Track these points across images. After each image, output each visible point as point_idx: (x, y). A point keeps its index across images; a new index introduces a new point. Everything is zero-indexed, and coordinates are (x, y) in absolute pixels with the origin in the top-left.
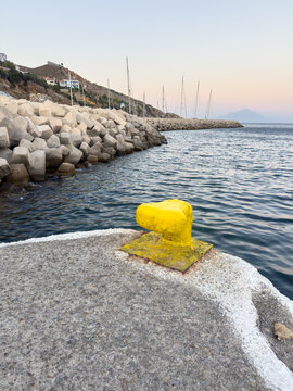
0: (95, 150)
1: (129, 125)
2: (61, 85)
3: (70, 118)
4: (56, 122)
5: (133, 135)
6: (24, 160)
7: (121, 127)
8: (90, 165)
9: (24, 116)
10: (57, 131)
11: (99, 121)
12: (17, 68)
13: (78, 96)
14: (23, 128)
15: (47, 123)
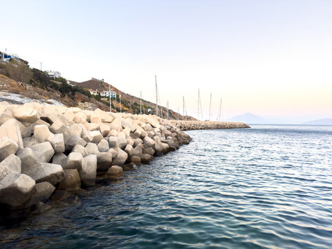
0: (137, 151)
1: (163, 128)
2: (101, 95)
3: (117, 124)
4: (105, 128)
5: (166, 136)
6: (77, 166)
7: (157, 130)
8: (135, 166)
9: (79, 123)
10: (106, 135)
11: (140, 125)
12: (68, 83)
13: (115, 103)
14: (78, 134)
15: (98, 129)
